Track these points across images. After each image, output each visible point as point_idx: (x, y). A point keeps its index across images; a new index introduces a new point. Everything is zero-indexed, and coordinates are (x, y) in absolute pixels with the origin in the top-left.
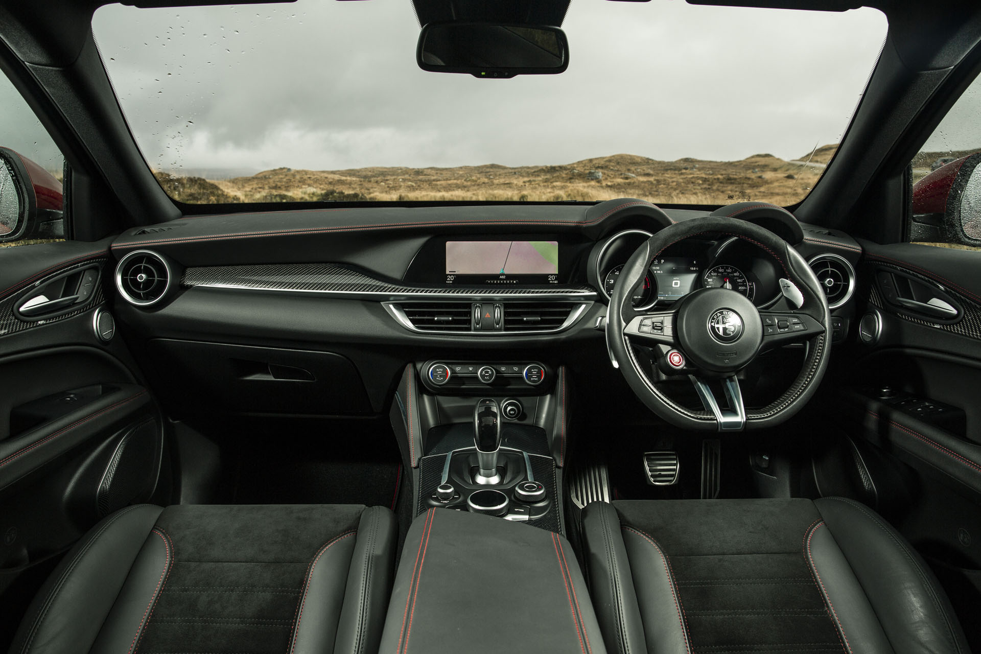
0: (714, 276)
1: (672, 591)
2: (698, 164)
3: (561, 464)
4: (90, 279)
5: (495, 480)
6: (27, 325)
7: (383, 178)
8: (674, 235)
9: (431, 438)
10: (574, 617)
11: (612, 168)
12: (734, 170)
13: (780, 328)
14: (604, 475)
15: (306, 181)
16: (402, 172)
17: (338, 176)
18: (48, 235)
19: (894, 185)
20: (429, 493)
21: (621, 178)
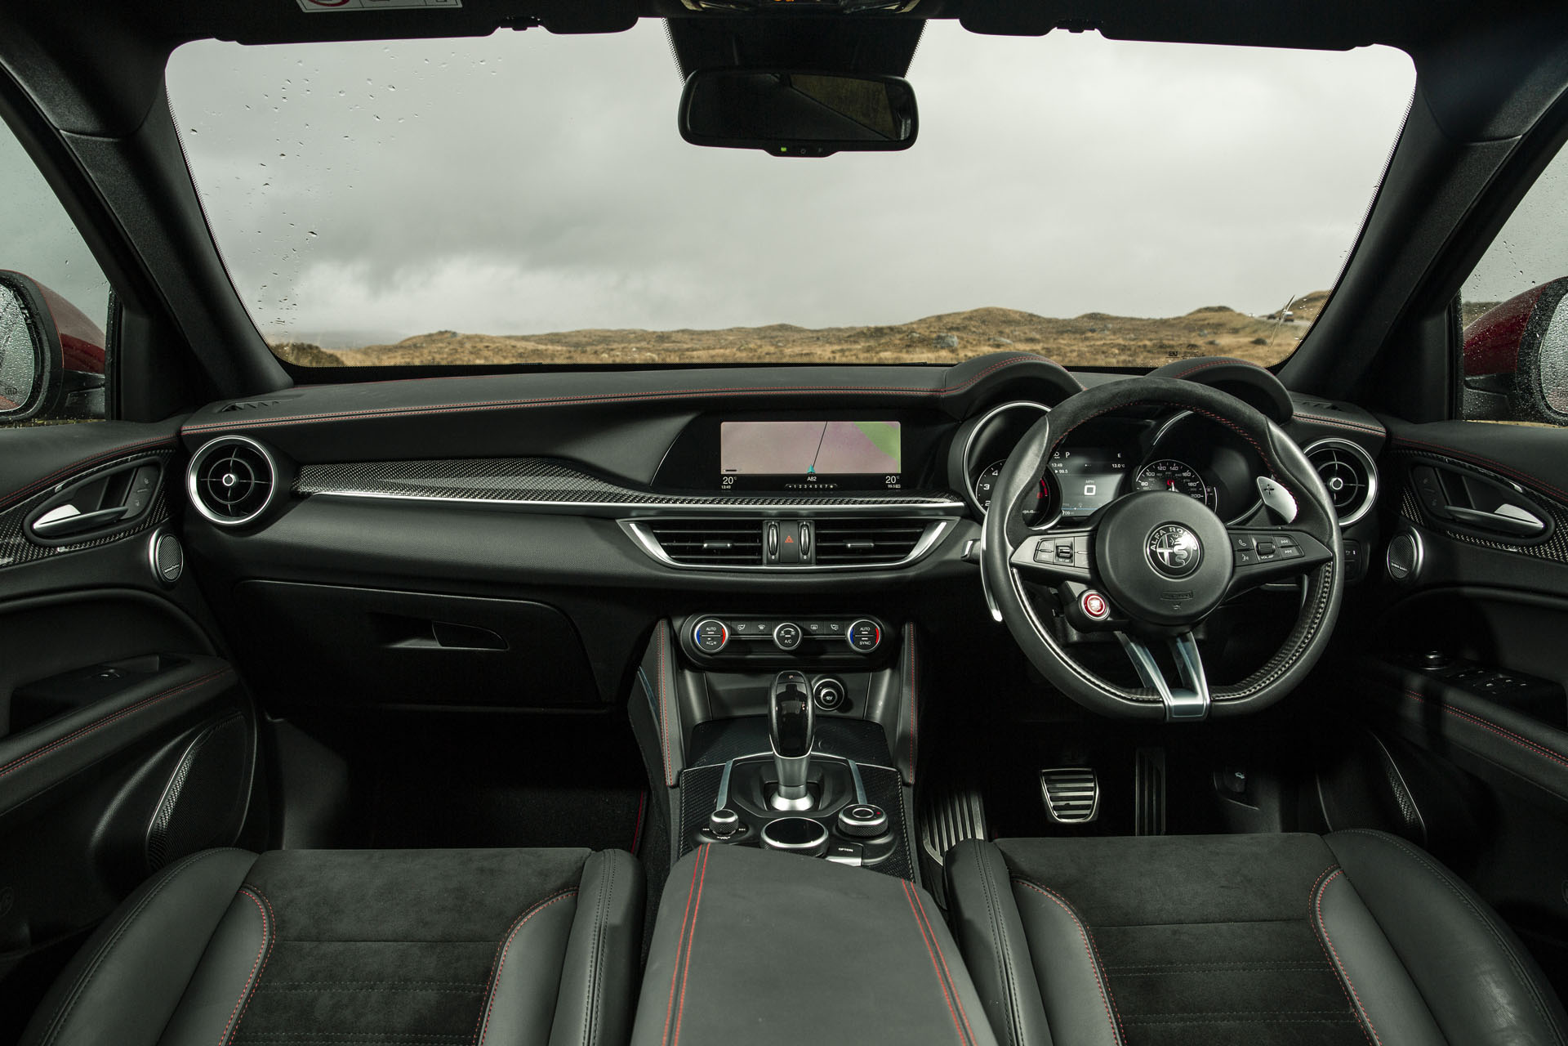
0: (1152, 477)
1: (1099, 982)
2: (1113, 324)
3: (911, 780)
4: (147, 482)
5: (804, 804)
6: (44, 552)
7: (606, 347)
8: (1088, 407)
9: (697, 740)
10: (948, 1001)
11: (974, 329)
12: (1169, 333)
13: (1260, 554)
14: (977, 807)
15: (481, 353)
16: (636, 337)
17: (533, 343)
18: (80, 412)
19: (1433, 328)
20: (697, 824)
21: (989, 345)
